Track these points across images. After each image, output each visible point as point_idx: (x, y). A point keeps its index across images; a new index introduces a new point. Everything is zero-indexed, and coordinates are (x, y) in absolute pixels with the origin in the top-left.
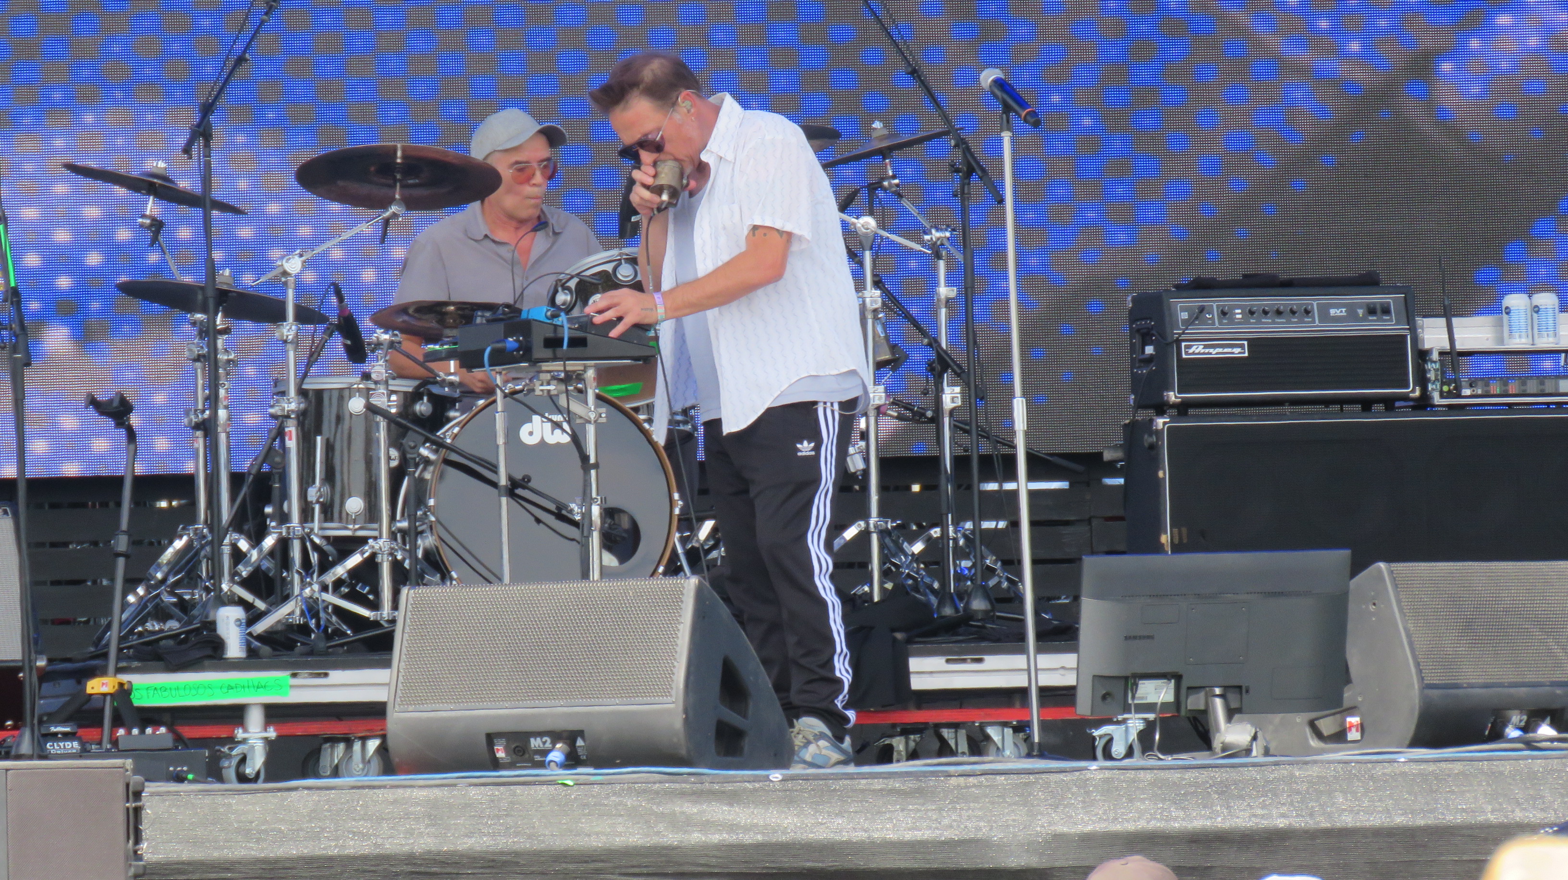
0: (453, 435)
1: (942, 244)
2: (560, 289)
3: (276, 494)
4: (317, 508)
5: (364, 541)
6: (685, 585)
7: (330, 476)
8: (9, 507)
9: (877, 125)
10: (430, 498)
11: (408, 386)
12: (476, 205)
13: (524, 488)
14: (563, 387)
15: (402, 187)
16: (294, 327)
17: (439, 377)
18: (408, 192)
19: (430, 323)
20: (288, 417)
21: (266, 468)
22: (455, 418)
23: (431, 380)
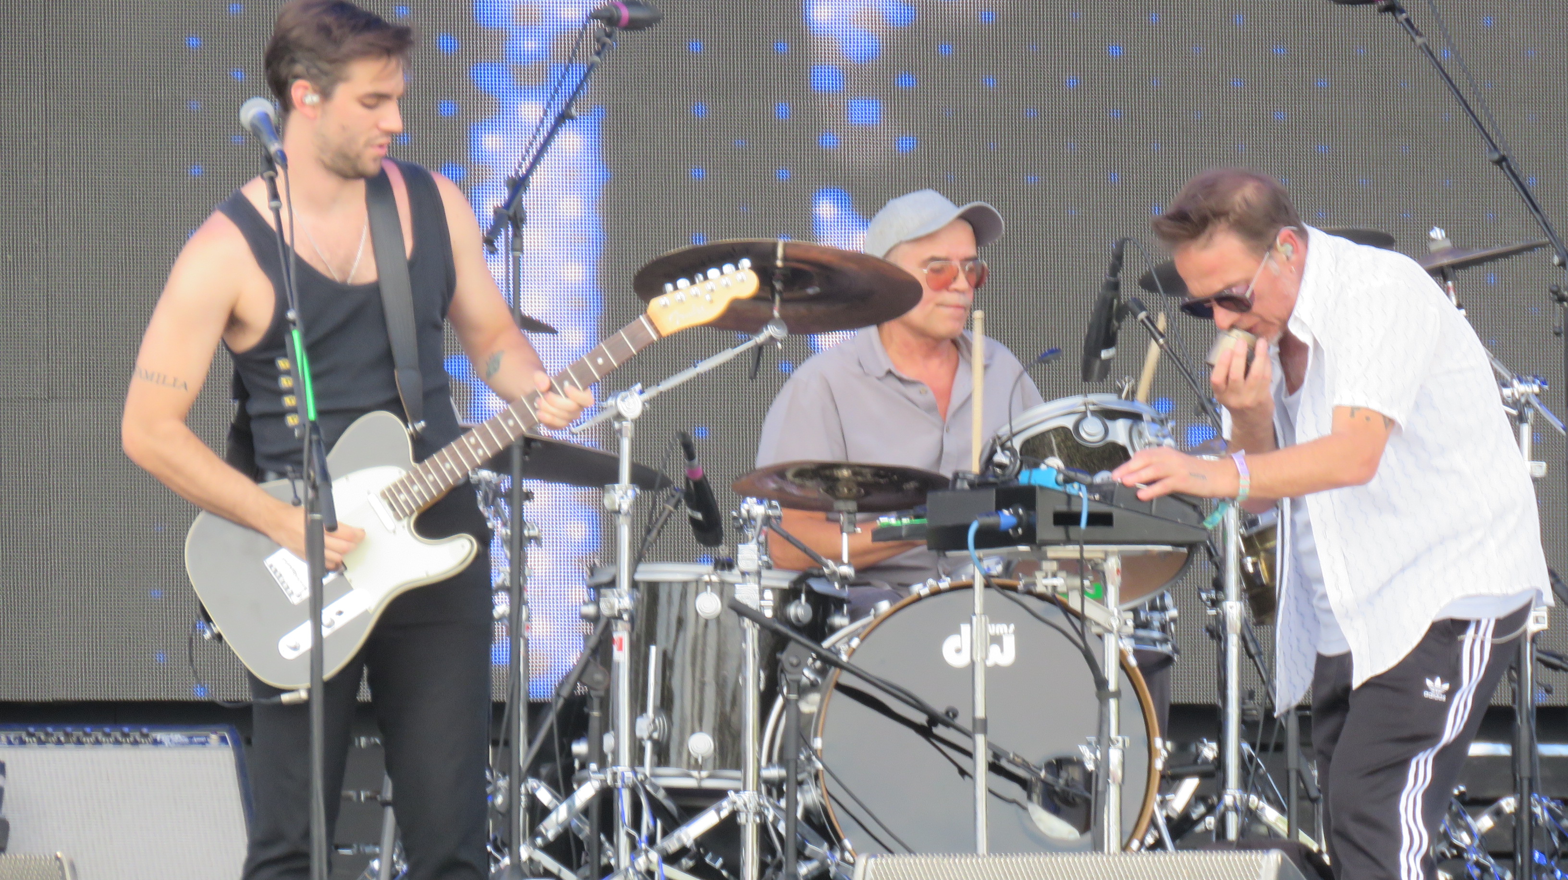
0: (851, 650)
1: (1528, 403)
2: (999, 449)
3: (594, 725)
4: (648, 746)
5: (721, 794)
6: (1264, 864)
7: (666, 703)
8: (228, 732)
9: (1437, 233)
10: (815, 736)
11: (784, 580)
12: (872, 330)
13: (947, 725)
14: (1077, 582)
15: (783, 301)
16: (630, 493)
17: (827, 567)
18: (791, 309)
19: (814, 490)
20: (620, 617)
21: (580, 690)
22: (842, 627)
23: (815, 572)
